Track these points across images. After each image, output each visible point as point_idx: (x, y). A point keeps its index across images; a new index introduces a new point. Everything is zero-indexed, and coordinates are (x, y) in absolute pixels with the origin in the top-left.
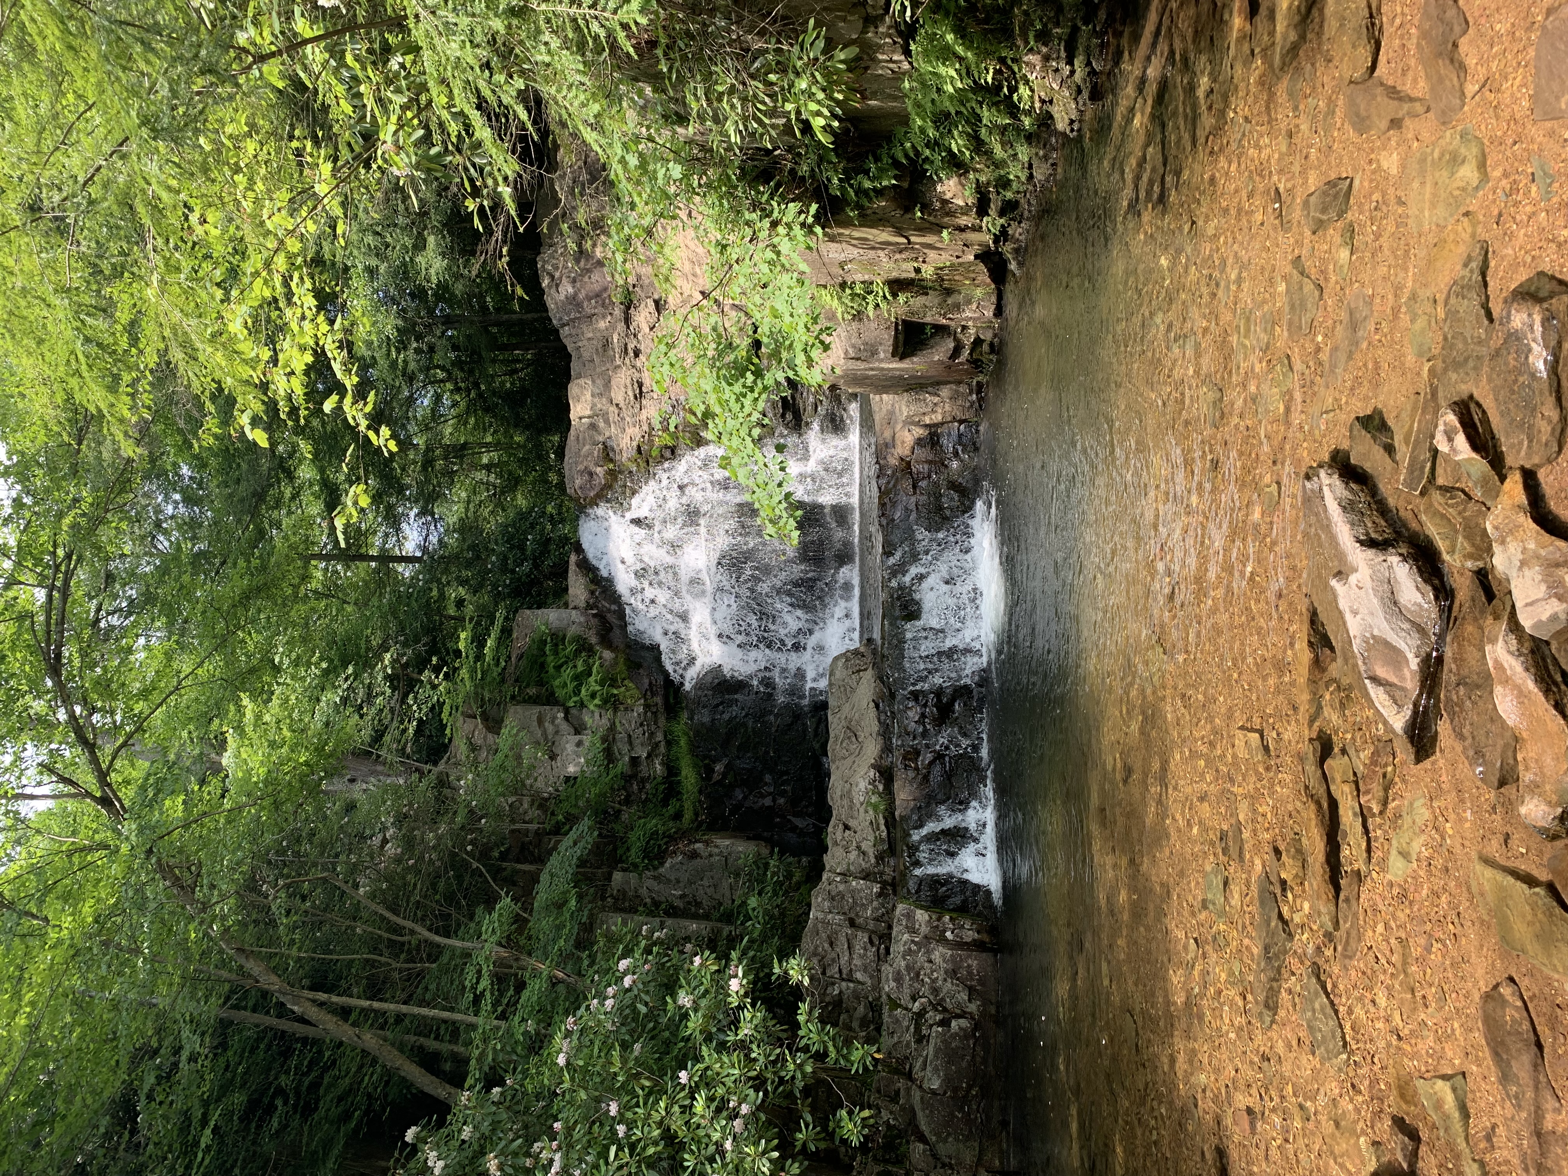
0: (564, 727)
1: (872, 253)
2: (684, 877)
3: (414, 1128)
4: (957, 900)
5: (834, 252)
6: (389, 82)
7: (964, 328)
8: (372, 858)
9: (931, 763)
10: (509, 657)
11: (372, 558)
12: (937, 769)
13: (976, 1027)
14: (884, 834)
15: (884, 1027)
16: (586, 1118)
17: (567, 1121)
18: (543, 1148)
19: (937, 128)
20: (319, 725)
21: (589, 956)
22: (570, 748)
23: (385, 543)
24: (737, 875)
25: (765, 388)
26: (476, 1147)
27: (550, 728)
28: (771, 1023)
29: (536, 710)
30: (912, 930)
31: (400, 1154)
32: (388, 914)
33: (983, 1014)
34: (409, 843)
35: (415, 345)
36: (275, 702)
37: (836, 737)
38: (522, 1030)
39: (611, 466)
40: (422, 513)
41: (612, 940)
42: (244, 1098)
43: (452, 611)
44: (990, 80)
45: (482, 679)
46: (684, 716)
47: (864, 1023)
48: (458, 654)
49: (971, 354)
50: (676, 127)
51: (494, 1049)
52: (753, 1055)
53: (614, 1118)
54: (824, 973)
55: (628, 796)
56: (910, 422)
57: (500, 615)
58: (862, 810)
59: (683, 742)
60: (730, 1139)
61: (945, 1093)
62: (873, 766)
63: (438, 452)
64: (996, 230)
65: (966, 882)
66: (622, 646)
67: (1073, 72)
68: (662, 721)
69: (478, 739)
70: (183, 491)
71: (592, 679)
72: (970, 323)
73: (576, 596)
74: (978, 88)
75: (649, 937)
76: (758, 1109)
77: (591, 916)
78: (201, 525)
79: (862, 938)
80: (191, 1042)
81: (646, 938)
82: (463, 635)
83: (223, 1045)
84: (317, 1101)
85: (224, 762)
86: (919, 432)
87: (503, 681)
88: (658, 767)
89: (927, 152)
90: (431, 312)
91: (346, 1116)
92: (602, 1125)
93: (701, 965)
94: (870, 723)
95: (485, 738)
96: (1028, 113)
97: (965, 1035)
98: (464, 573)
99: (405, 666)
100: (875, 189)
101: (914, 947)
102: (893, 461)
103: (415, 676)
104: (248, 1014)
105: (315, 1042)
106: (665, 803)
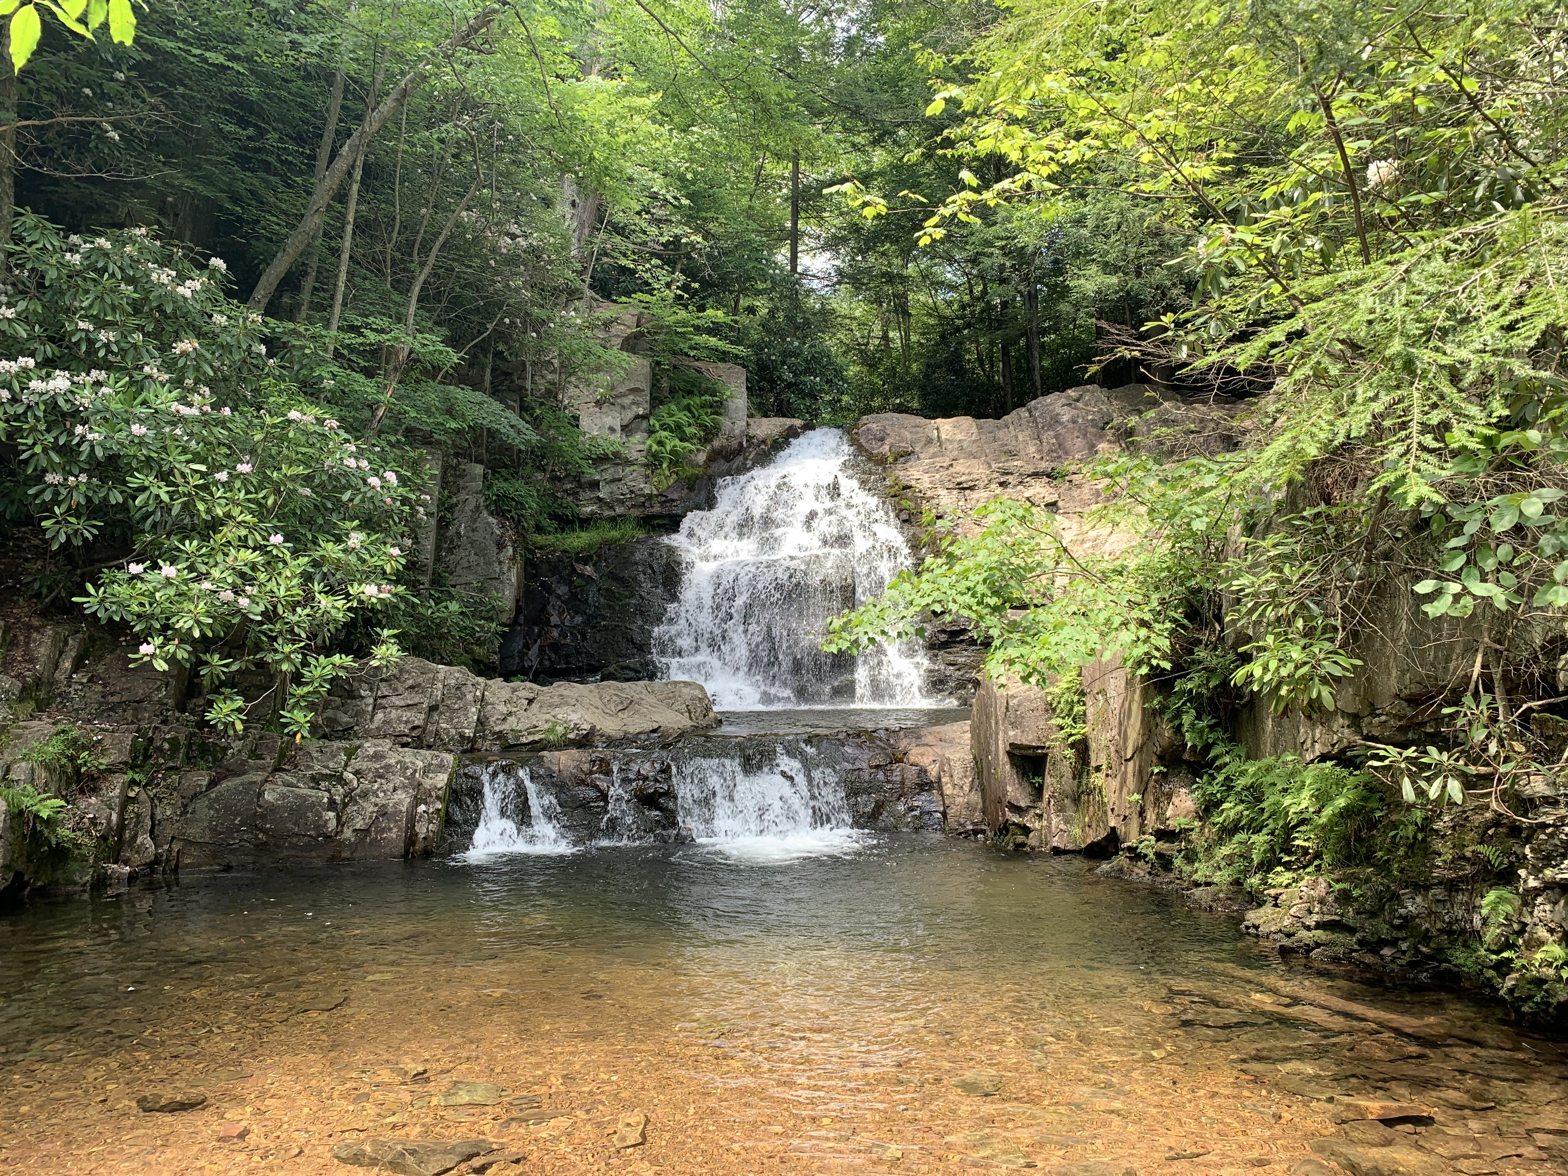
0: (629, 415)
1: (1115, 722)
2: (477, 537)
3: (224, 266)
4: (458, 816)
5: (1116, 685)
6: (1293, 237)
7: (1040, 816)
8: (497, 224)
9: (597, 787)
10: (698, 360)
11: (795, 224)
12: (593, 794)
13: (328, 837)
14: (524, 740)
15: (327, 743)
16: (234, 440)
17: (232, 421)
18: (204, 397)
19: (1246, 788)
20: (629, 171)
21: (398, 441)
22: (609, 421)
23: (810, 236)
24: (481, 590)
25: (981, 617)
26: (205, 329)
27: (627, 401)
28: (331, 627)
29: (646, 387)
30: (426, 770)
31: (198, 253)
32: (441, 239)
33: (341, 843)
34: (512, 260)
35: (1008, 264)
36: (653, 128)
37: (622, 690)
38: (325, 374)
39: (890, 460)
40: (840, 272)
41: (415, 465)
42: (254, 97)
43: (744, 302)
44: (1297, 842)
45: (677, 333)
46: (641, 535)
47: (331, 722)
48: (702, 308)
49: (1014, 824)
50: (1242, 524)
51: (303, 347)
52: (299, 610)
53: (234, 468)
54: (382, 680)
55: (559, 479)
56: (944, 763)
57: (740, 350)
58: (548, 717)
59: (615, 534)
60: (213, 588)
61: (260, 806)
62: (593, 728)
63: (900, 287)
64: (1142, 849)
65: (477, 825)
66: (710, 471)
67: (1308, 928)
68: (635, 512)
69: (615, 329)
70: (858, 37)
71: (677, 442)
72: (1045, 823)
73: (760, 426)
74: (1289, 830)
75: (418, 501)
76: (244, 615)
77: (439, 442)
78: (826, 54)
79: (419, 719)
80: (312, 44)
81: (418, 498)
82: (720, 313)
83: (307, 77)
84: (253, 171)
85: (593, 78)
86: (933, 771)
87: (674, 353)
88: (589, 509)
89: (1220, 778)
90: (1039, 280)
91: (235, 199)
92: (228, 456)
93: (391, 556)
94: (637, 724)
95: (617, 336)
96: (1264, 881)
97: (320, 825)
98: (781, 314)
99: (688, 257)
100: (1181, 725)
101: (409, 772)
102: (903, 744)
103: (679, 266)
104: (340, 101)
105: (311, 167)
106: (554, 516)
